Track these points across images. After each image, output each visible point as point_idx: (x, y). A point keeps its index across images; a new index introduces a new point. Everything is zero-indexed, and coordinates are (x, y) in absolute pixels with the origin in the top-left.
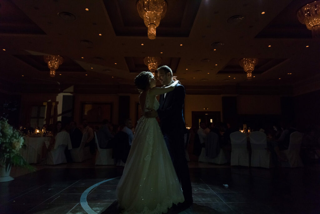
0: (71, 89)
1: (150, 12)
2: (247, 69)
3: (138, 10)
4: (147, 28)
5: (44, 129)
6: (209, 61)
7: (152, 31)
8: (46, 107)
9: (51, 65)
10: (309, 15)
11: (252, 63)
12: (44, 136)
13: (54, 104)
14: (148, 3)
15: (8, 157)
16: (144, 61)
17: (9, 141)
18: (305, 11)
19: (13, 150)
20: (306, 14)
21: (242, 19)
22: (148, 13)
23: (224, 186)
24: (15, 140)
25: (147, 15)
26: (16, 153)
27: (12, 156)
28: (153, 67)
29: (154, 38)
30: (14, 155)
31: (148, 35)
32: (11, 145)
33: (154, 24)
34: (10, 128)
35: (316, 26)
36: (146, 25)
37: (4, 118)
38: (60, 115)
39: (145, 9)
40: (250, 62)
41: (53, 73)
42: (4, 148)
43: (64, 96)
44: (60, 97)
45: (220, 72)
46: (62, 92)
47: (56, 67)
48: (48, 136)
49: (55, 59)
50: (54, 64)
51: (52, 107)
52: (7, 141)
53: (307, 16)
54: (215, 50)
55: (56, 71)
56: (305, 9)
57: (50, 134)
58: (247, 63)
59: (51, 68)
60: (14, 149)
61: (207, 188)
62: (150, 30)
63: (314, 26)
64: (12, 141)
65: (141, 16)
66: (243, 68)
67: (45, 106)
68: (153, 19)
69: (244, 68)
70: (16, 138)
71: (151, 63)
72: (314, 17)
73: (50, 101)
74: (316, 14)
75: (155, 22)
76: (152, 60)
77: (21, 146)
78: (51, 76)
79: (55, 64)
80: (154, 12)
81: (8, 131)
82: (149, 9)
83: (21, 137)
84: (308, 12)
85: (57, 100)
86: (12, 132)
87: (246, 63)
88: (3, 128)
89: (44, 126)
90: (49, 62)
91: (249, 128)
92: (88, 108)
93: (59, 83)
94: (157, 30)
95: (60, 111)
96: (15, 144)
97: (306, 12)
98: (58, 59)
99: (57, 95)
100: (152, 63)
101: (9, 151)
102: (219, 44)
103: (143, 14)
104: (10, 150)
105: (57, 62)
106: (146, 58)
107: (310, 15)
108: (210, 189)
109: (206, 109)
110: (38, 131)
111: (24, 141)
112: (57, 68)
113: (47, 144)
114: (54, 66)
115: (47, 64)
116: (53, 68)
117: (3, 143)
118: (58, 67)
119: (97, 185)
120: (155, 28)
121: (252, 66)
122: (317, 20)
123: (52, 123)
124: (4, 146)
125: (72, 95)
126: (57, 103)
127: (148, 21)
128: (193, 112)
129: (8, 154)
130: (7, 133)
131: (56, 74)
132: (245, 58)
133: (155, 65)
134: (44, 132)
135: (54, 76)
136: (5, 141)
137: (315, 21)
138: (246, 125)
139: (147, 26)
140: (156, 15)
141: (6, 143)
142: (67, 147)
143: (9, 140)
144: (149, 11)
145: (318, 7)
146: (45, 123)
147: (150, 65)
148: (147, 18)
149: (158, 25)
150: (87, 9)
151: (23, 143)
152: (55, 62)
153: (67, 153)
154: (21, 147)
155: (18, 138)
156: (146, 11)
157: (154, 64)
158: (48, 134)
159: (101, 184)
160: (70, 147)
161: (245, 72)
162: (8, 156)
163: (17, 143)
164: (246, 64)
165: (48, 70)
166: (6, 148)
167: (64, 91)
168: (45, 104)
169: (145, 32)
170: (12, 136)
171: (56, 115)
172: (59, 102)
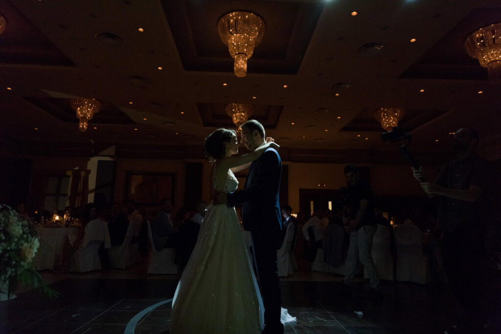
0: (111, 150)
1: (238, 35)
2: (386, 125)
3: (220, 32)
4: (234, 59)
5: (66, 214)
6: (327, 111)
7: (242, 64)
8: (71, 179)
9: (82, 113)
10: (483, 45)
11: (394, 116)
12: (67, 226)
13: (83, 174)
14: (235, 21)
15: (14, 274)
16: (227, 110)
17: (16, 247)
18: (477, 39)
19: (22, 263)
20: (478, 44)
21: (380, 49)
22: (234, 37)
23: (357, 314)
24: (25, 244)
25: (234, 40)
26: (26, 267)
27: (19, 272)
28: (241, 119)
29: (243, 75)
30: (23, 269)
31: (235, 71)
32: (20, 254)
33: (244, 54)
34: (18, 225)
35: (494, 61)
36: (232, 55)
37: (8, 206)
38: (91, 191)
39: (231, 30)
40: (392, 115)
41: (84, 125)
42: (6, 260)
43: (99, 161)
44: (93, 164)
45: (345, 129)
46: (96, 154)
47: (88, 117)
48: (73, 226)
49: (88, 104)
50: (86, 111)
51: (80, 179)
52: (13, 248)
53: (481, 46)
54: (337, 95)
55: (89, 122)
56: (477, 35)
57: (76, 222)
58: (386, 116)
59: (82, 118)
60: (24, 261)
61: (329, 318)
62: (237, 63)
63: (492, 62)
64: (21, 247)
65: (224, 42)
66: (380, 124)
67: (69, 176)
68: (243, 46)
69: (382, 123)
70: (27, 241)
71: (236, 113)
72: (491, 48)
73: (77, 168)
74: (494, 44)
75: (245, 50)
76: (239, 108)
77: (35, 253)
78: (82, 131)
79: (88, 111)
80: (245, 37)
81: (14, 230)
82: (236, 30)
83: (35, 239)
84: (482, 41)
85: (88, 168)
86: (21, 232)
87: (384, 116)
88: (7, 225)
89: (67, 208)
90: (79, 109)
91: (392, 218)
92: (136, 181)
93: (93, 142)
94: (249, 63)
95: (92, 184)
96: (26, 252)
97: (479, 40)
98: (92, 105)
99: (89, 160)
100: (239, 112)
101: (14, 265)
102: (343, 85)
103: (228, 39)
104: (16, 262)
105: (91, 108)
106: (229, 105)
107: (486, 46)
108: (334, 319)
109: (322, 185)
110: (57, 218)
111: (40, 246)
112: (90, 119)
113: (72, 239)
114: (85, 115)
115: (75, 112)
116: (84, 118)
117: (5, 251)
118: (92, 116)
119: (150, 309)
120: (245, 60)
121: (393, 120)
122: (496, 53)
123: (79, 206)
124: (7, 255)
125: (112, 160)
126: (88, 172)
127: (234, 50)
128: (301, 191)
129: (14, 270)
130: (14, 233)
131: (88, 127)
132: (384, 108)
133: (244, 117)
134: (68, 220)
135: (85, 131)
136: (9, 248)
137: (492, 54)
138: (387, 213)
139: (233, 57)
140: (248, 41)
141: (11, 250)
142: (103, 244)
143: (15, 245)
144: (237, 33)
145: (497, 33)
146: (68, 204)
147: (236, 117)
148: (233, 44)
149: (250, 56)
150: (141, 29)
151: (38, 249)
152: (87, 108)
153: (103, 253)
154: (34, 255)
155: (31, 241)
156: (233, 34)
157: (242, 115)
158: (73, 223)
159: (157, 308)
160: (108, 245)
161: (383, 129)
162: (12, 272)
163: (28, 250)
164: (385, 118)
165: (77, 121)
166: (10, 258)
167: (100, 154)
168: (69, 173)
169: (229, 65)
170: (21, 237)
171: (85, 192)
172: (92, 171)
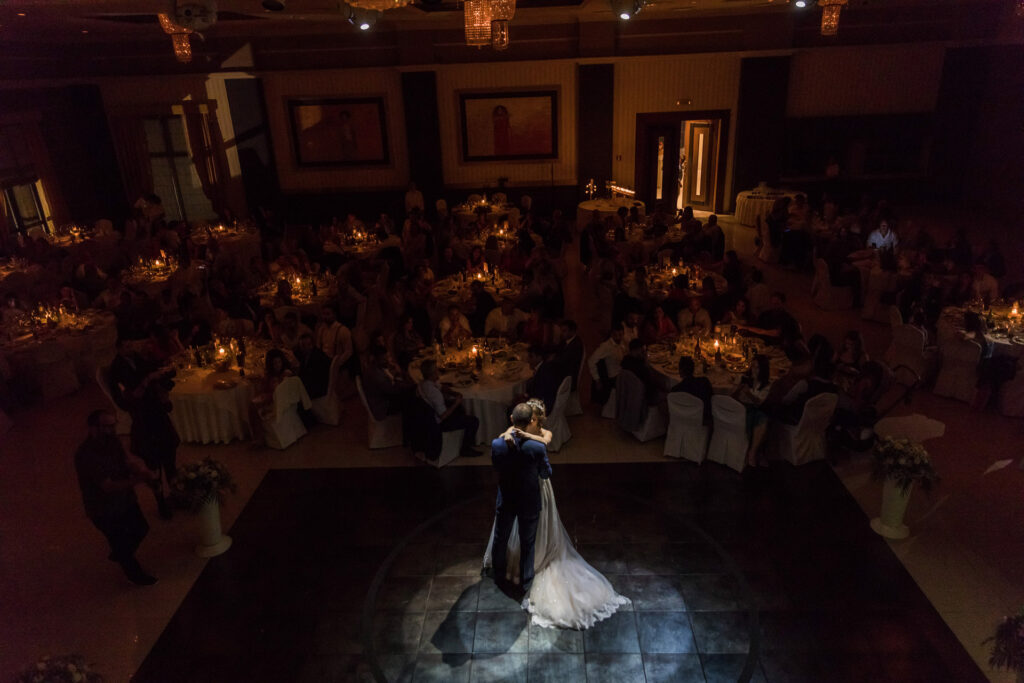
0: (244, 56)
8: (184, 121)
13: (204, 109)
38: (230, 144)
41: (183, 49)
43: (227, 82)
44: (216, 86)
51: (201, 122)
59: (176, 34)
67: (179, 117)
73: (189, 98)
85: (211, 96)
92: (310, 117)
93: (202, 37)
95: (227, 132)
99: (207, 79)
116: (180, 34)
125: (252, 77)
126: (213, 105)
142: (300, 405)
168: (178, 110)
171: (219, 145)
172: (219, 103)
